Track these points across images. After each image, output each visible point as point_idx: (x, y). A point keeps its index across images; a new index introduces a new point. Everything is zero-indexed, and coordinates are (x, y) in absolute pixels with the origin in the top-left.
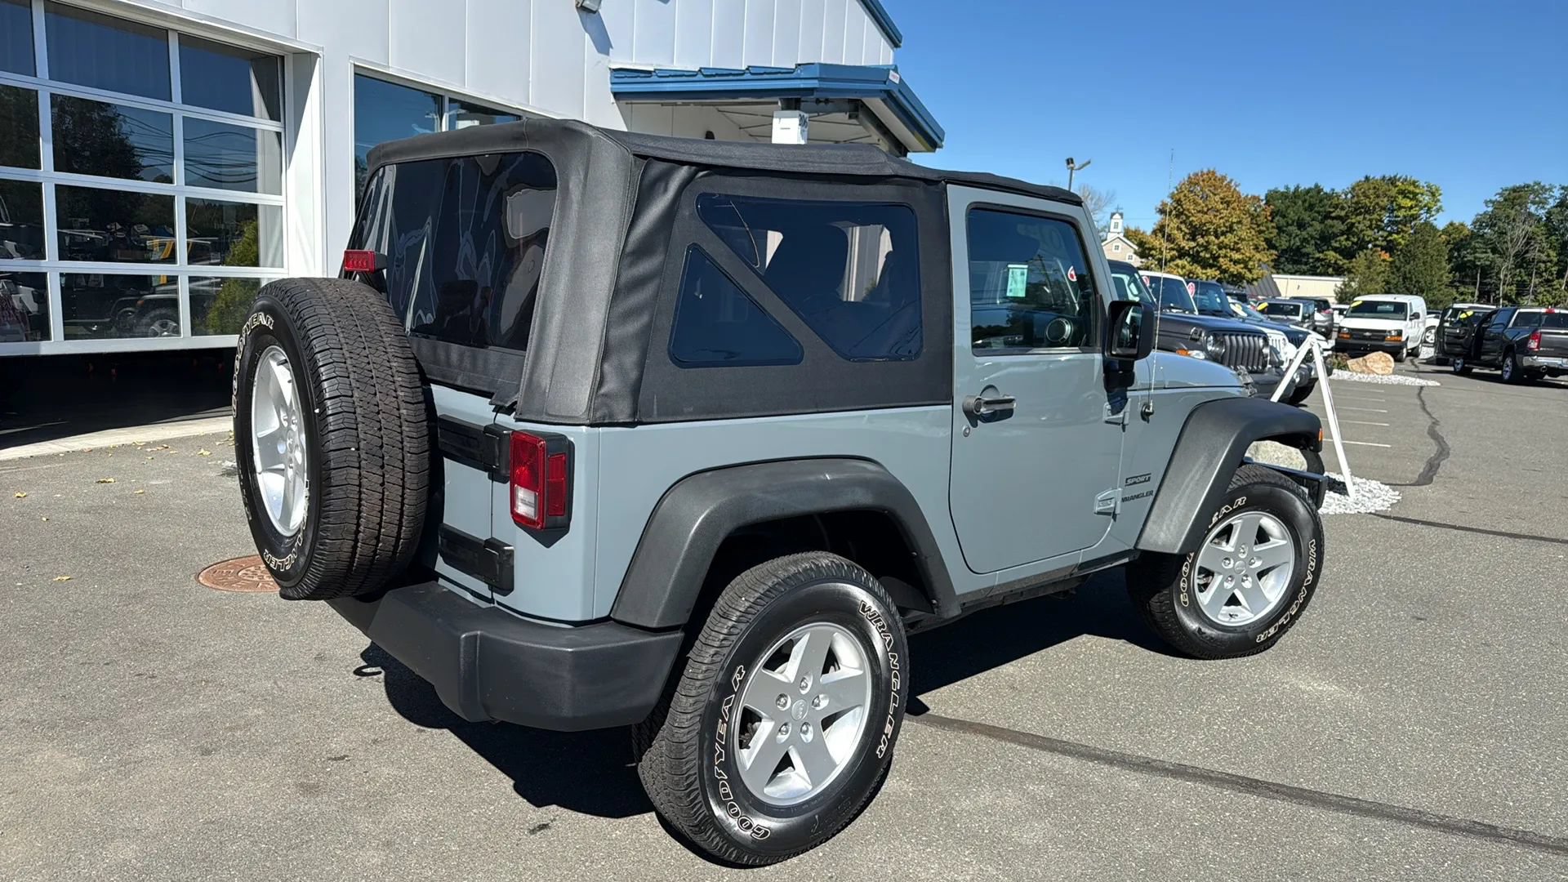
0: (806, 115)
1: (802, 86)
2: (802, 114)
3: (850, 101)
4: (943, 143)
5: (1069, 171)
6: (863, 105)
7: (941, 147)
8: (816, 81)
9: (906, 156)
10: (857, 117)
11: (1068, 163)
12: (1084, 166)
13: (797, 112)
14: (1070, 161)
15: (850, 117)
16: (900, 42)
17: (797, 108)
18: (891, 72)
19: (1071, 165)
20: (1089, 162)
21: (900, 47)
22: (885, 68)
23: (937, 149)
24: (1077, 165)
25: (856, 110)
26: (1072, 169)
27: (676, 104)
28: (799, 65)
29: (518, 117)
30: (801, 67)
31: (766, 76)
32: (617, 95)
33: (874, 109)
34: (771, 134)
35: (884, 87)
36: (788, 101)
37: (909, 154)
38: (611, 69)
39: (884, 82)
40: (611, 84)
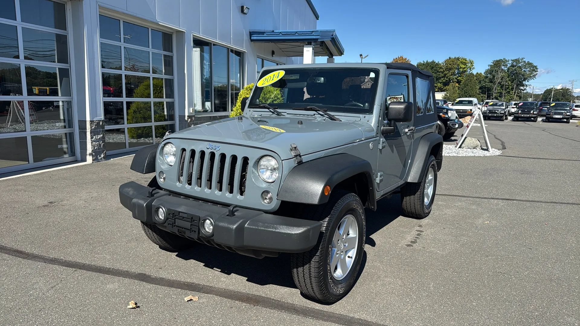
1: (314, 38)
2: (313, 46)
3: (322, 41)
5: (361, 59)
6: (324, 43)
7: (343, 54)
8: (319, 36)
9: (333, 57)
10: (322, 46)
11: (360, 56)
12: (366, 57)
14: (361, 55)
15: (320, 46)
17: (311, 45)
18: (334, 32)
19: (362, 57)
20: (368, 56)
22: (332, 30)
23: (342, 55)
24: (363, 56)
25: (322, 43)
26: (362, 58)
28: (314, 31)
29: (228, 48)
30: (314, 32)
31: (303, 35)
32: (252, 40)
33: (327, 43)
34: (303, 52)
35: (332, 37)
36: (309, 42)
37: (334, 57)
38: (250, 32)
39: (332, 35)
40: (251, 37)
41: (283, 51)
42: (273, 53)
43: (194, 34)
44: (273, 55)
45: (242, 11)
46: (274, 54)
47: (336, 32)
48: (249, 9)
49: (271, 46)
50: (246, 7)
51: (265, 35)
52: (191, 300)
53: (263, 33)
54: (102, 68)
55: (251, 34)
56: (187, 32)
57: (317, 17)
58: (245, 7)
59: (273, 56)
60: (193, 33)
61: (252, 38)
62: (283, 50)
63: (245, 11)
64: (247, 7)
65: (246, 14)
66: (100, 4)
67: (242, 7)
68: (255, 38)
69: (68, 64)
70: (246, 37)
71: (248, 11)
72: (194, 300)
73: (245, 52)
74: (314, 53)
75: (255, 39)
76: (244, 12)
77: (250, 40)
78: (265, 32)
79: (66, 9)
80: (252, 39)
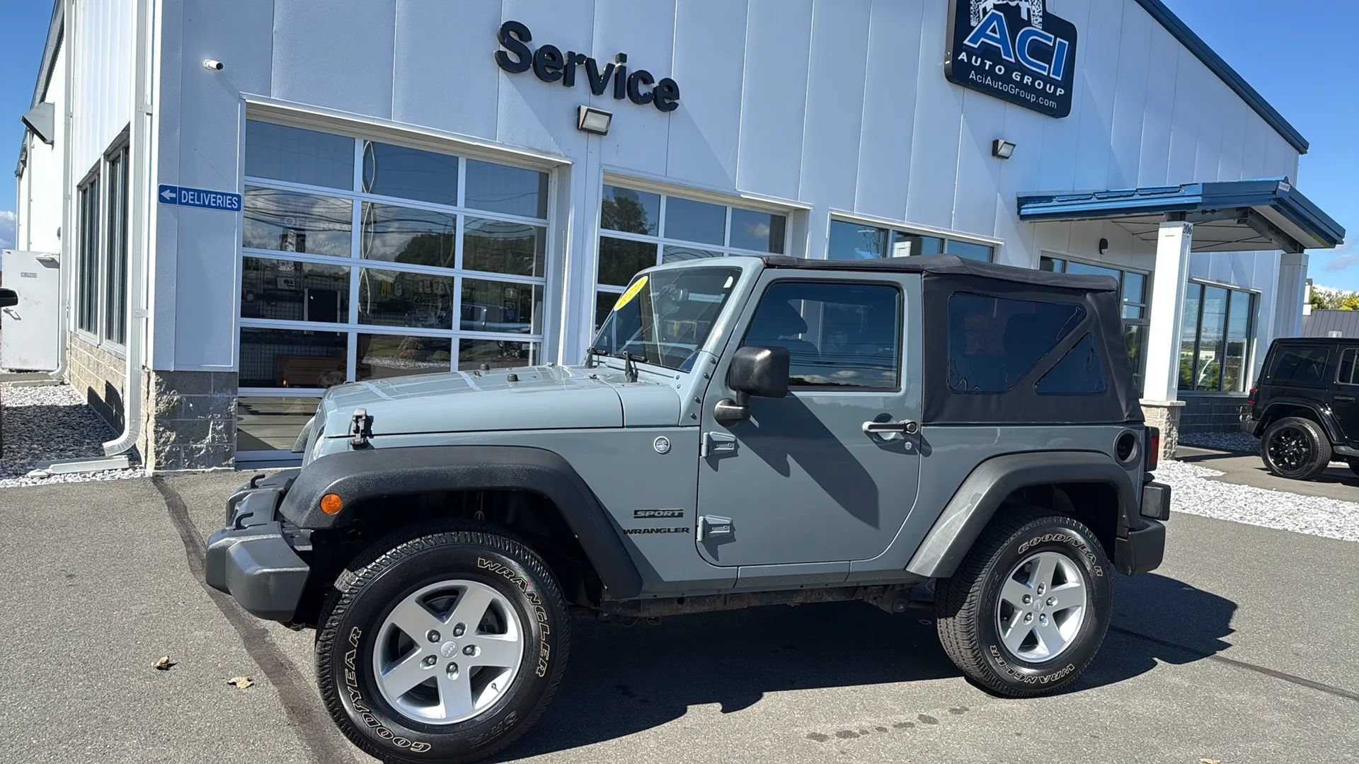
0: (1191, 224)
1: (1186, 202)
2: (1187, 223)
3: (1239, 209)
4: (1343, 240)
6: (1252, 211)
7: (1342, 243)
8: (1200, 198)
9: (1302, 252)
10: (1245, 222)
13: (1183, 222)
15: (1239, 222)
16: (1307, 148)
17: (1182, 219)
18: (1282, 184)
21: (1306, 153)
22: (1275, 181)
23: (1337, 245)
25: (1245, 215)
27: (1072, 220)
28: (1184, 185)
29: (941, 239)
30: (1186, 188)
31: (1152, 196)
32: (1023, 217)
33: (1265, 213)
34: (1157, 240)
35: (1274, 196)
36: (1177, 214)
37: (1306, 251)
38: (1018, 199)
39: (1274, 192)
40: (1019, 210)
41: (1143, 239)
42: (1103, 244)
43: (833, 213)
44: (1103, 250)
45: (995, 152)
46: (1106, 248)
47: (1290, 182)
48: (1014, 145)
49: (1098, 228)
50: (1003, 141)
51: (1055, 203)
52: (234, 684)
53: (1049, 199)
54: (599, 283)
55: (1022, 201)
56: (814, 208)
57: (1300, 145)
58: (1001, 142)
59: (1101, 253)
60: (831, 210)
61: (1023, 212)
62: (1143, 236)
63: (1003, 151)
64: (1005, 143)
65: (1007, 158)
66: (607, 168)
67: (996, 143)
68: (1030, 211)
69: (543, 277)
70: (1004, 209)
71: (1012, 150)
72: (238, 685)
73: (998, 244)
74: (1192, 241)
75: (1030, 213)
76: (999, 153)
77: (1018, 217)
78: (1055, 197)
79: (551, 182)
80: (1022, 214)
